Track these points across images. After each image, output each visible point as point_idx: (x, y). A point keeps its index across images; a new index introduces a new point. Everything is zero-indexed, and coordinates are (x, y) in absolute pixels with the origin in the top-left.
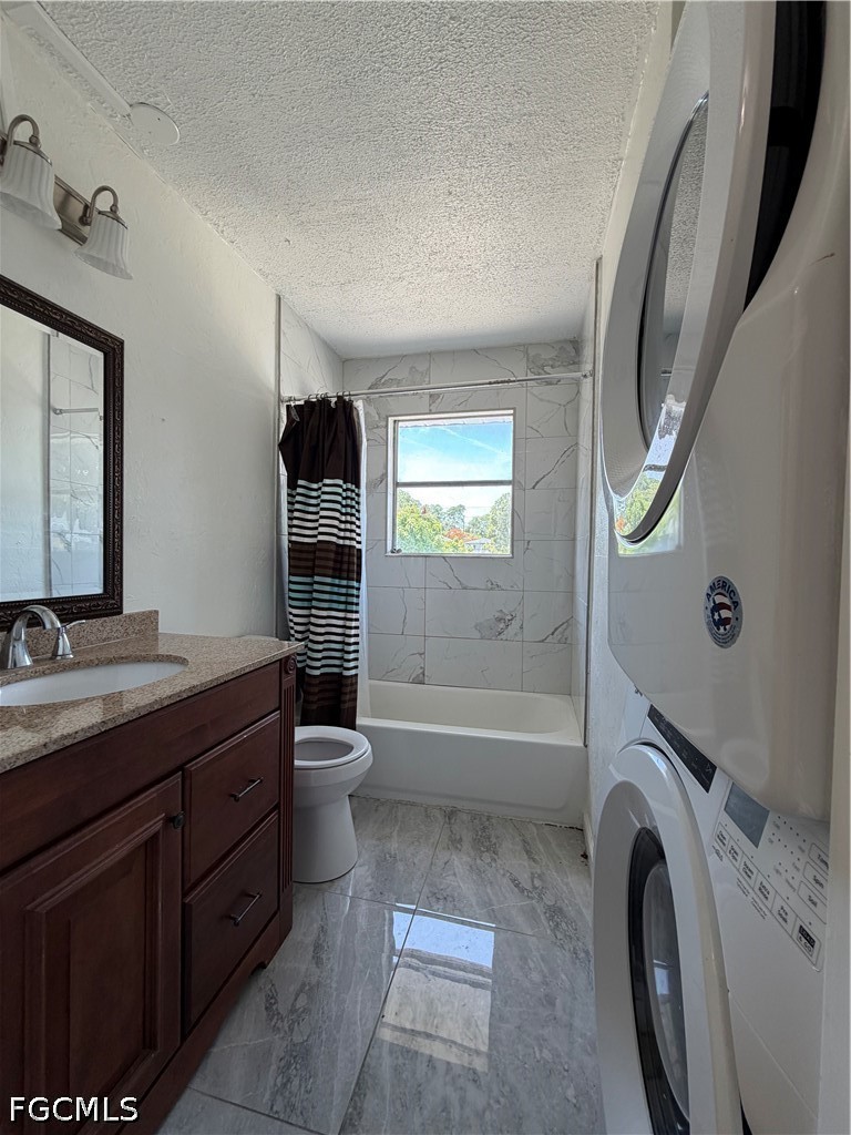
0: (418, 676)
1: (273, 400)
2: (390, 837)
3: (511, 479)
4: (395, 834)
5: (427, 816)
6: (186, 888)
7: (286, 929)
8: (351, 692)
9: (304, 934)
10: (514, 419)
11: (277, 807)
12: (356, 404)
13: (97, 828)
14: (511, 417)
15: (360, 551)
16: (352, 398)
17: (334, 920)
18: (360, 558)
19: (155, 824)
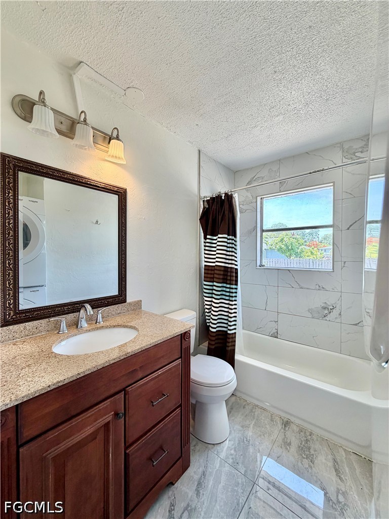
0: (274, 333)
1: (197, 199)
2: (248, 427)
3: (332, 223)
4: (252, 426)
5: (272, 420)
6: (127, 445)
7: (186, 467)
8: (232, 342)
9: (195, 472)
10: (334, 188)
11: (180, 405)
12: (234, 196)
13: (79, 419)
14: (332, 187)
15: (237, 269)
16: (233, 193)
17: (210, 470)
18: (237, 273)
19: (109, 417)
